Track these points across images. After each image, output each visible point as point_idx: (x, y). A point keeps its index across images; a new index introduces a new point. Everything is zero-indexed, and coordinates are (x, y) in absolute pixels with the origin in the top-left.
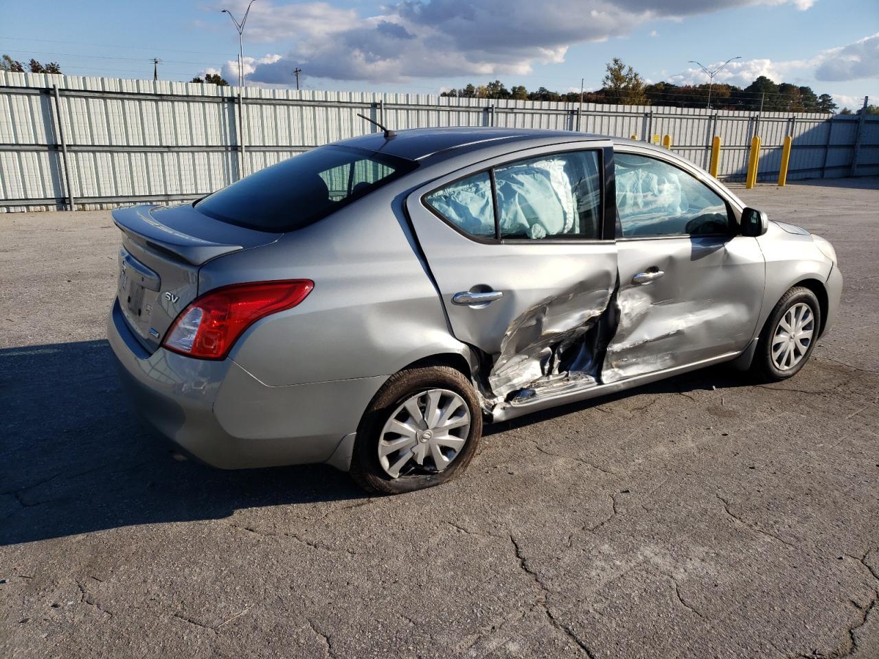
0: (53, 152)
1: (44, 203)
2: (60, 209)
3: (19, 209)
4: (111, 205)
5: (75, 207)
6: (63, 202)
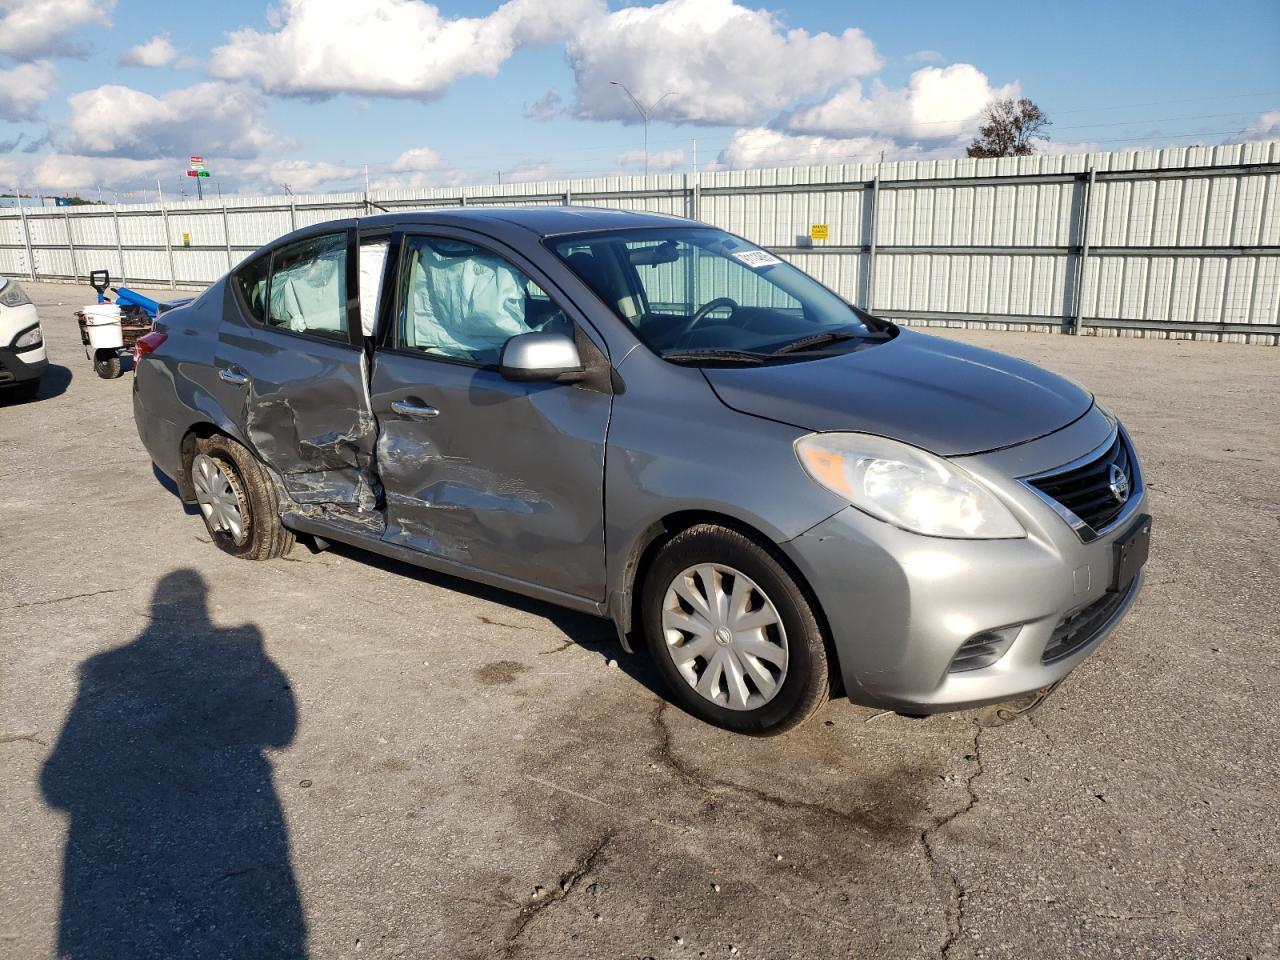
0: (1073, 256)
1: (1046, 321)
2: (1065, 332)
3: (1019, 327)
4: (1132, 331)
5: (1081, 331)
6: (1069, 323)
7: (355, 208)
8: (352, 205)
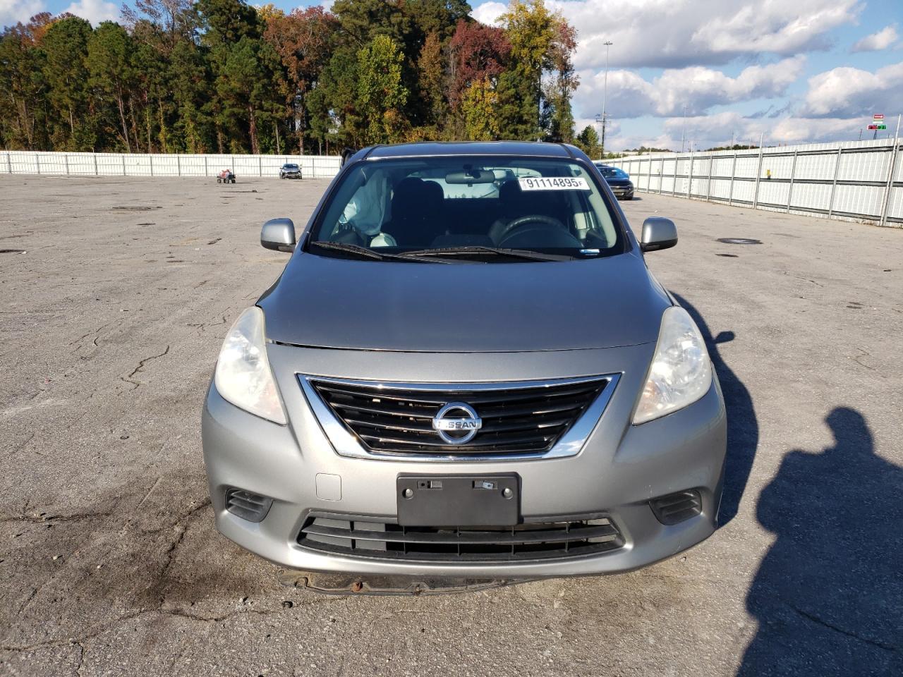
7: (885, 151)
8: (883, 149)
